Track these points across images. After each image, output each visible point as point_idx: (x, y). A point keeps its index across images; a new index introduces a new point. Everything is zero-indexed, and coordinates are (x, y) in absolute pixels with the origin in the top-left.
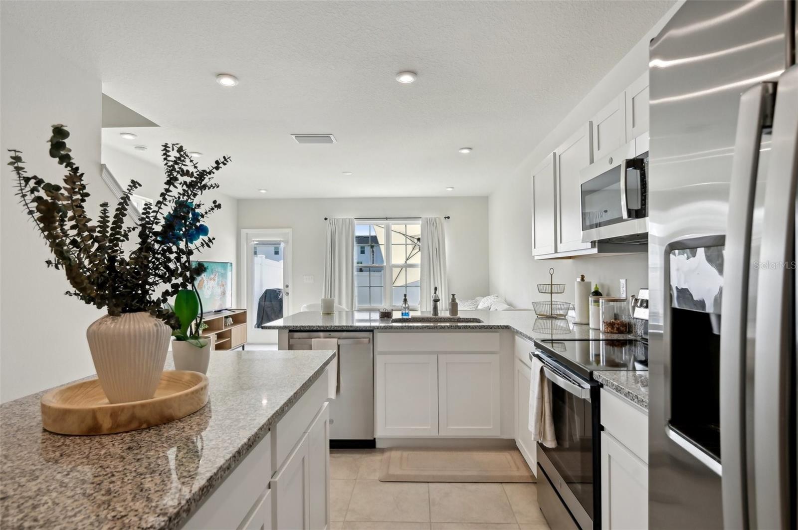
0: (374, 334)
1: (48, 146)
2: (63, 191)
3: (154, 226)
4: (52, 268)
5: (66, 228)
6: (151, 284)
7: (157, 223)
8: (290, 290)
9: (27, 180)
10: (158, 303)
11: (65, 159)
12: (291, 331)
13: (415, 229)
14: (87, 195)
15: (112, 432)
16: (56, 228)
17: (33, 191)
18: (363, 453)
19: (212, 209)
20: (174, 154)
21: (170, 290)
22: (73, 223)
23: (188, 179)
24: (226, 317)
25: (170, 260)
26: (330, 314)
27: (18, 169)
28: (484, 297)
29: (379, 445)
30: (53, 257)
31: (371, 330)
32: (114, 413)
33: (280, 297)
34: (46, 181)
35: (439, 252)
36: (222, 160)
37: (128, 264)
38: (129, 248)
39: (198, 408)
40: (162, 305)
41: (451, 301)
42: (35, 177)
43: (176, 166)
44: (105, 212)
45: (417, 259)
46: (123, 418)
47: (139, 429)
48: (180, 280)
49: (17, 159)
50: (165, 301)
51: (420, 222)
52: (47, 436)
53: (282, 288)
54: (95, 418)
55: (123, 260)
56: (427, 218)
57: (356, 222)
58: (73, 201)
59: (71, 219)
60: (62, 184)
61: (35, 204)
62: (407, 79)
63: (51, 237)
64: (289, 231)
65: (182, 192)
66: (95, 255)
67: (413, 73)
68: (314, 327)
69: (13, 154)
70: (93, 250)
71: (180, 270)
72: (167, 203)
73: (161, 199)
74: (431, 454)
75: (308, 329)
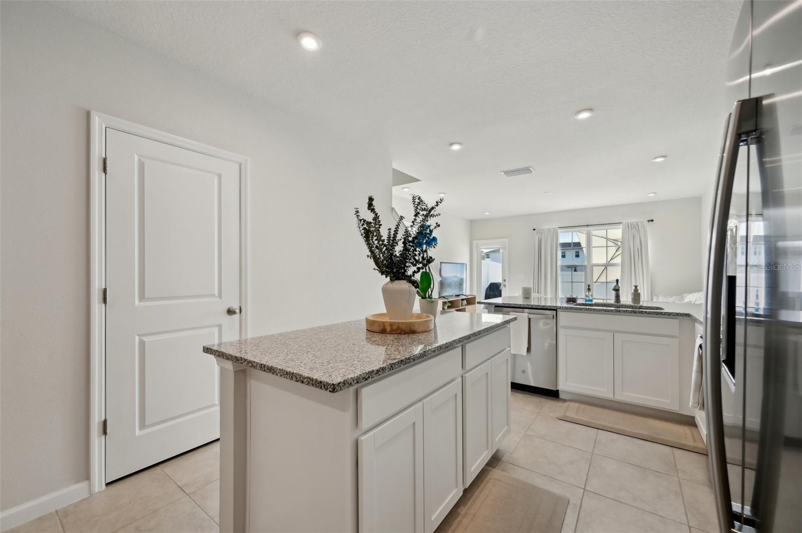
0: (558, 313)
1: (367, 205)
2: (372, 224)
3: (409, 238)
4: (369, 258)
5: (374, 240)
6: (407, 267)
7: (410, 237)
8: (507, 283)
9: (361, 220)
10: (410, 276)
11: (373, 210)
12: (496, 306)
13: (616, 233)
14: (381, 225)
15: (391, 333)
16: (370, 240)
17: (363, 225)
18: (548, 399)
19: (436, 227)
20: (417, 201)
21: (416, 270)
22: (376, 238)
23: (425, 213)
24: (462, 300)
25: (416, 255)
26: (528, 298)
27: (358, 216)
28: (690, 293)
29: (562, 396)
30: (369, 254)
31: (555, 309)
32: (391, 324)
33: (500, 288)
34: (367, 220)
35: (641, 251)
36: (440, 200)
37: (398, 257)
38: (399, 249)
39: (428, 330)
40: (413, 278)
41: (633, 291)
42: (363, 219)
43: (418, 207)
44: (390, 232)
45: (618, 260)
46: (395, 327)
47: (400, 334)
48: (421, 265)
49: (357, 212)
50: (414, 275)
51: (621, 226)
52: (369, 333)
53: (501, 282)
54: (384, 325)
55: (396, 255)
56: (628, 223)
57: (559, 230)
58: (376, 228)
59: (376, 236)
60: (372, 221)
61: (363, 231)
62: (584, 115)
63: (368, 244)
64: (506, 240)
65: (421, 220)
66: (384, 252)
67: (590, 110)
68: (512, 304)
69: (356, 210)
70: (384, 250)
71: (421, 260)
72: (415, 226)
73: (412, 224)
74: (606, 411)
75: (507, 305)
